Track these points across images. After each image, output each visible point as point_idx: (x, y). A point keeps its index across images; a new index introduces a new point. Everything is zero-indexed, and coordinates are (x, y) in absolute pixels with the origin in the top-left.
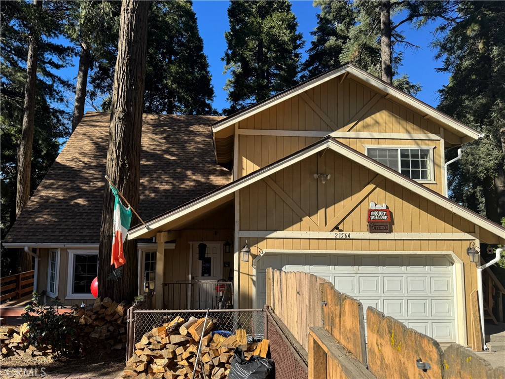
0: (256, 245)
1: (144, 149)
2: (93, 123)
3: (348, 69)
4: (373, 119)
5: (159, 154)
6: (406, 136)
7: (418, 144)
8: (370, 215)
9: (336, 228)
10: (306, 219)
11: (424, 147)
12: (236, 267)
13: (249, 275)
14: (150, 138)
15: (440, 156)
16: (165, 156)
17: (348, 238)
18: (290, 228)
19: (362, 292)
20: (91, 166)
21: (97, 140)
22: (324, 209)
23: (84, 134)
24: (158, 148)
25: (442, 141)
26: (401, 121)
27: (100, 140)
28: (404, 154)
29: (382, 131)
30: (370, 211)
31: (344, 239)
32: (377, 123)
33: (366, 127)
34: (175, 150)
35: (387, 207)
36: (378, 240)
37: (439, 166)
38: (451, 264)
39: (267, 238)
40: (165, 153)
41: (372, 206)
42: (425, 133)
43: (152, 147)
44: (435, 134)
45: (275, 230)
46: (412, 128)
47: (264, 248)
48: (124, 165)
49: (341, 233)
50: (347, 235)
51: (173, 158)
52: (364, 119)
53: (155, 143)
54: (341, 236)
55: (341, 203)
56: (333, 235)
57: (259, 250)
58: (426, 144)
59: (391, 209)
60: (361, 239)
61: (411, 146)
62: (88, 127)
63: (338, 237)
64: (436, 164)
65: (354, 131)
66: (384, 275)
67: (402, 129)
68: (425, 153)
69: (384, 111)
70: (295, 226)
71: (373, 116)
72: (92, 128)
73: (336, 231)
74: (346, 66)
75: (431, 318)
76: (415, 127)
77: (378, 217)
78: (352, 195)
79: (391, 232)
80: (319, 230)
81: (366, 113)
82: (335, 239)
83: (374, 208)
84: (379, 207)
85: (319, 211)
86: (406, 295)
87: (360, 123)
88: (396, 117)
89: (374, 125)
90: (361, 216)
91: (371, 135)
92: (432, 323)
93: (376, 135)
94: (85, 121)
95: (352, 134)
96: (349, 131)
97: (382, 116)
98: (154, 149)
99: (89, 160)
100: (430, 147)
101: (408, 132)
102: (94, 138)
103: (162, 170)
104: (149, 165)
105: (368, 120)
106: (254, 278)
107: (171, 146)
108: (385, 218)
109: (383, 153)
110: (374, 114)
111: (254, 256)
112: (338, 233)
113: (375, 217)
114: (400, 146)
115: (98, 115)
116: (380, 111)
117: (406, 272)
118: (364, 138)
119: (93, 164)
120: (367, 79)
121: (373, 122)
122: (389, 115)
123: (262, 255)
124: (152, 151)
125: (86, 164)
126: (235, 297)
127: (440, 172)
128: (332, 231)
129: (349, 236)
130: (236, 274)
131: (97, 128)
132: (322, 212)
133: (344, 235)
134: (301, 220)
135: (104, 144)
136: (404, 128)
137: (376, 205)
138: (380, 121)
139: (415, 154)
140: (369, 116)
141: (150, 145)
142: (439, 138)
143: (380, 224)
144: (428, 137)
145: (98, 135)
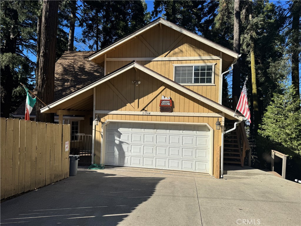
0: (104, 118)
1: (86, 70)
2: (66, 58)
3: (160, 21)
4: (179, 49)
5: (92, 73)
6: (198, 58)
7: (205, 63)
8: (161, 103)
9: (143, 109)
10: (128, 105)
11: (209, 64)
12: (94, 128)
13: (100, 132)
14: (90, 64)
15: (219, 69)
16: (95, 73)
17: (149, 114)
18: (121, 109)
19: (158, 143)
20: (59, 79)
21: (65, 66)
22: (137, 100)
23: (60, 64)
24: (93, 69)
25: (221, 60)
26: (196, 50)
27: (67, 66)
28: (197, 69)
29: (184, 56)
30: (161, 101)
31: (147, 115)
32: (182, 51)
33: (175, 54)
34: (100, 70)
35: (171, 99)
36: (165, 116)
37: (218, 75)
38: (209, 131)
39: (109, 114)
40: (95, 72)
41: (163, 98)
42: (210, 56)
43: (90, 69)
44: (217, 56)
45: (113, 110)
46: (202, 53)
47: (107, 119)
48: (44, 78)
49: (146, 112)
50: (149, 113)
51: (98, 74)
52: (174, 49)
53: (92, 67)
54: (146, 113)
55: (147, 96)
56: (141, 113)
57: (105, 120)
58: (210, 62)
59: (173, 100)
60: (156, 116)
61: (201, 64)
62: (63, 60)
63: (144, 114)
64: (216, 74)
65: (168, 56)
66: (170, 135)
67: (196, 54)
68: (210, 68)
69: (186, 44)
70: (123, 108)
71: (179, 47)
72: (65, 60)
73: (144, 111)
74: (159, 19)
75: (195, 159)
76: (205, 52)
77: (165, 104)
78: (152, 92)
79: (172, 111)
80: (134, 111)
81: (175, 46)
82: (143, 115)
83: (164, 99)
84: (166, 98)
85: (135, 101)
86: (182, 146)
87: (172, 52)
88: (193, 47)
89: (180, 52)
90: (156, 104)
91: (177, 59)
92: (196, 162)
93: (180, 58)
94: (63, 57)
95: (167, 58)
96: (165, 57)
97: (185, 47)
98: (90, 70)
99: (59, 77)
100: (213, 64)
101: (200, 56)
102: (64, 65)
103: (91, 81)
104: (86, 78)
105: (176, 50)
106: (102, 134)
107: (99, 68)
108: (169, 104)
109: (184, 69)
110: (180, 46)
111: (103, 123)
112: (144, 112)
113: (164, 104)
114: (194, 64)
115: (69, 53)
116: (184, 44)
117: (182, 134)
118: (174, 61)
119: (60, 78)
120: (171, 26)
121: (179, 51)
122: (189, 46)
123: (106, 122)
124: (89, 71)
125: (57, 78)
126: (93, 142)
127: (219, 79)
128: (141, 111)
129: (150, 114)
130: (94, 131)
131: (67, 60)
132: (136, 101)
133: (147, 113)
134: (126, 105)
135: (68, 68)
136: (197, 53)
137: (165, 97)
138: (184, 50)
139: (203, 69)
140: (177, 48)
141: (89, 68)
142: (219, 58)
143: (166, 107)
144: (212, 58)
145: (67, 63)
